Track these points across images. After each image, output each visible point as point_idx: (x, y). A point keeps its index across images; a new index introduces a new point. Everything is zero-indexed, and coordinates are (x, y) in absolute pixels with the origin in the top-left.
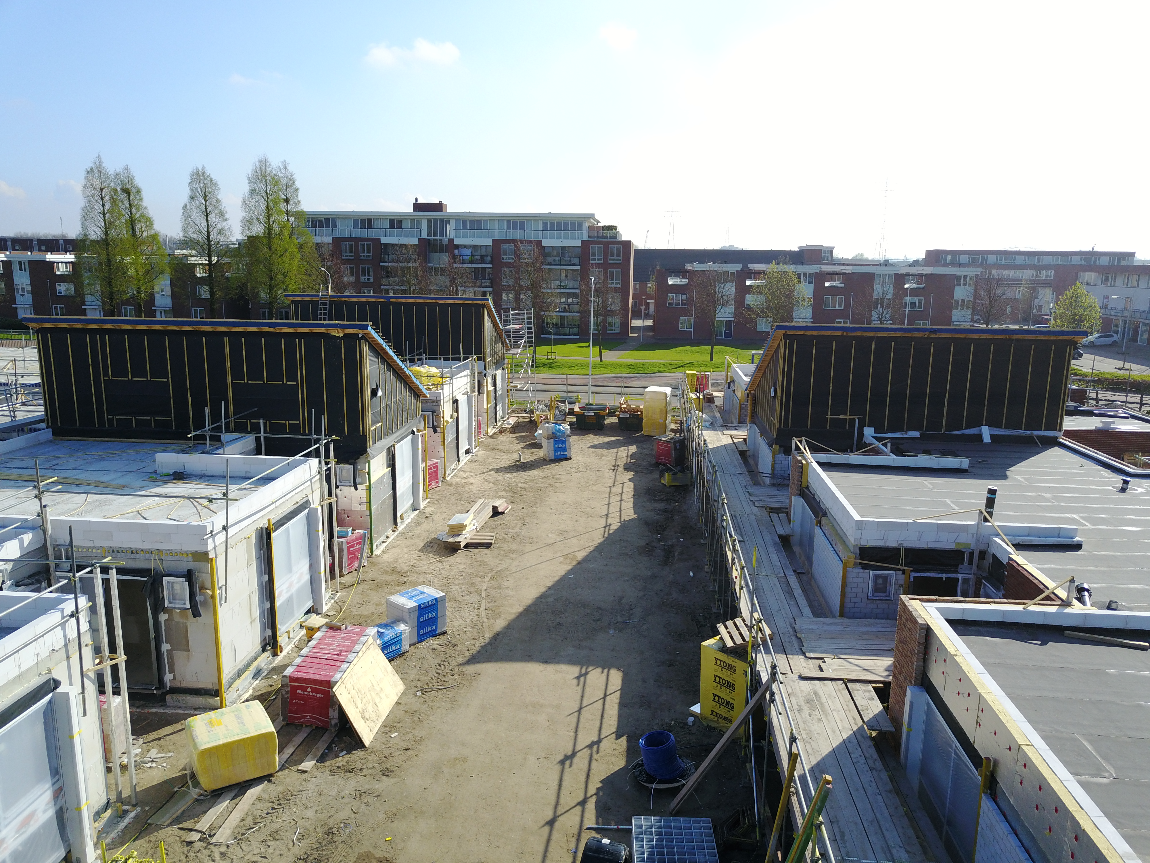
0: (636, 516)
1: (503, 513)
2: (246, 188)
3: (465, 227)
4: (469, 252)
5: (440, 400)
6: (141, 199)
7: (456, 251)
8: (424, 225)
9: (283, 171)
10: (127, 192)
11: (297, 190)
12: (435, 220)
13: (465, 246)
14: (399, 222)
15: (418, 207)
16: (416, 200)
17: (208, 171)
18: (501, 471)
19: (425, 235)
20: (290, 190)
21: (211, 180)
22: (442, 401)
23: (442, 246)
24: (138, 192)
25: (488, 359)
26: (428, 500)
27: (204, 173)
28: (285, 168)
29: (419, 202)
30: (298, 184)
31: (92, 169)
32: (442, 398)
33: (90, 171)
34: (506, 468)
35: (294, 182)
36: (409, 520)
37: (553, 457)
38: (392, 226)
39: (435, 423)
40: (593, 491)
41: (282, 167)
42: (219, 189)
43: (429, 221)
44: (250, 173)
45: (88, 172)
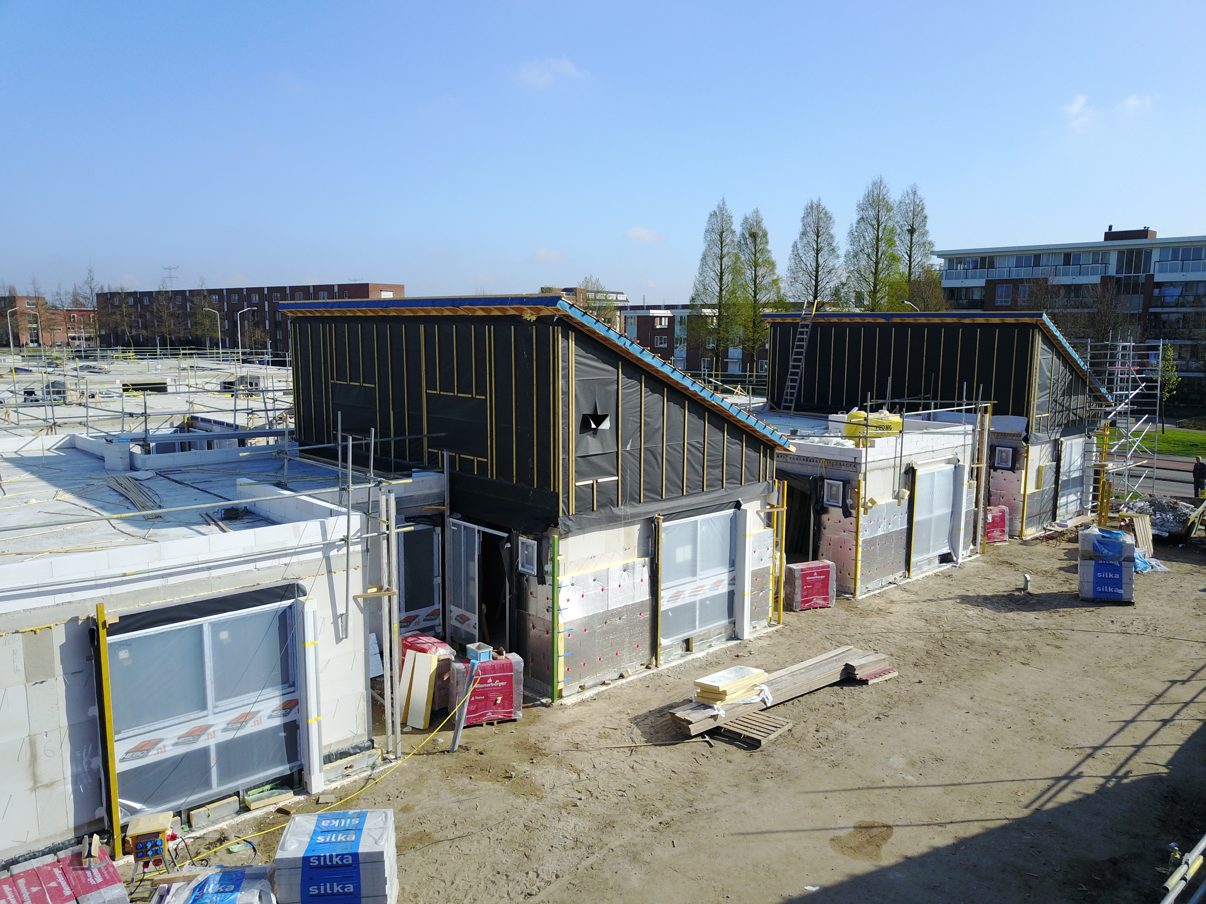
0: (1166, 771)
1: (864, 682)
2: (855, 217)
3: (1175, 258)
4: (1178, 291)
5: (860, 464)
6: (767, 243)
7: (1156, 292)
8: (1113, 259)
9: (911, 196)
10: (754, 236)
11: (926, 217)
12: (1130, 252)
13: (1172, 284)
14: (1078, 257)
15: (1110, 235)
16: (1110, 227)
17: (823, 204)
18: (968, 602)
19: (1112, 271)
20: (919, 219)
21: (826, 214)
22: (863, 466)
23: (1136, 284)
24: (765, 235)
25: (1036, 415)
26: (780, 626)
27: (818, 206)
28: (915, 193)
29: (1113, 230)
30: (926, 212)
31: (715, 212)
32: (863, 461)
33: (714, 215)
34: (986, 598)
35: (923, 209)
36: (701, 655)
37: (1090, 594)
38: (1067, 262)
39: (849, 501)
40: (1113, 679)
41: (910, 192)
42: (834, 222)
43: (1121, 253)
44: (861, 199)
45: (711, 215)
